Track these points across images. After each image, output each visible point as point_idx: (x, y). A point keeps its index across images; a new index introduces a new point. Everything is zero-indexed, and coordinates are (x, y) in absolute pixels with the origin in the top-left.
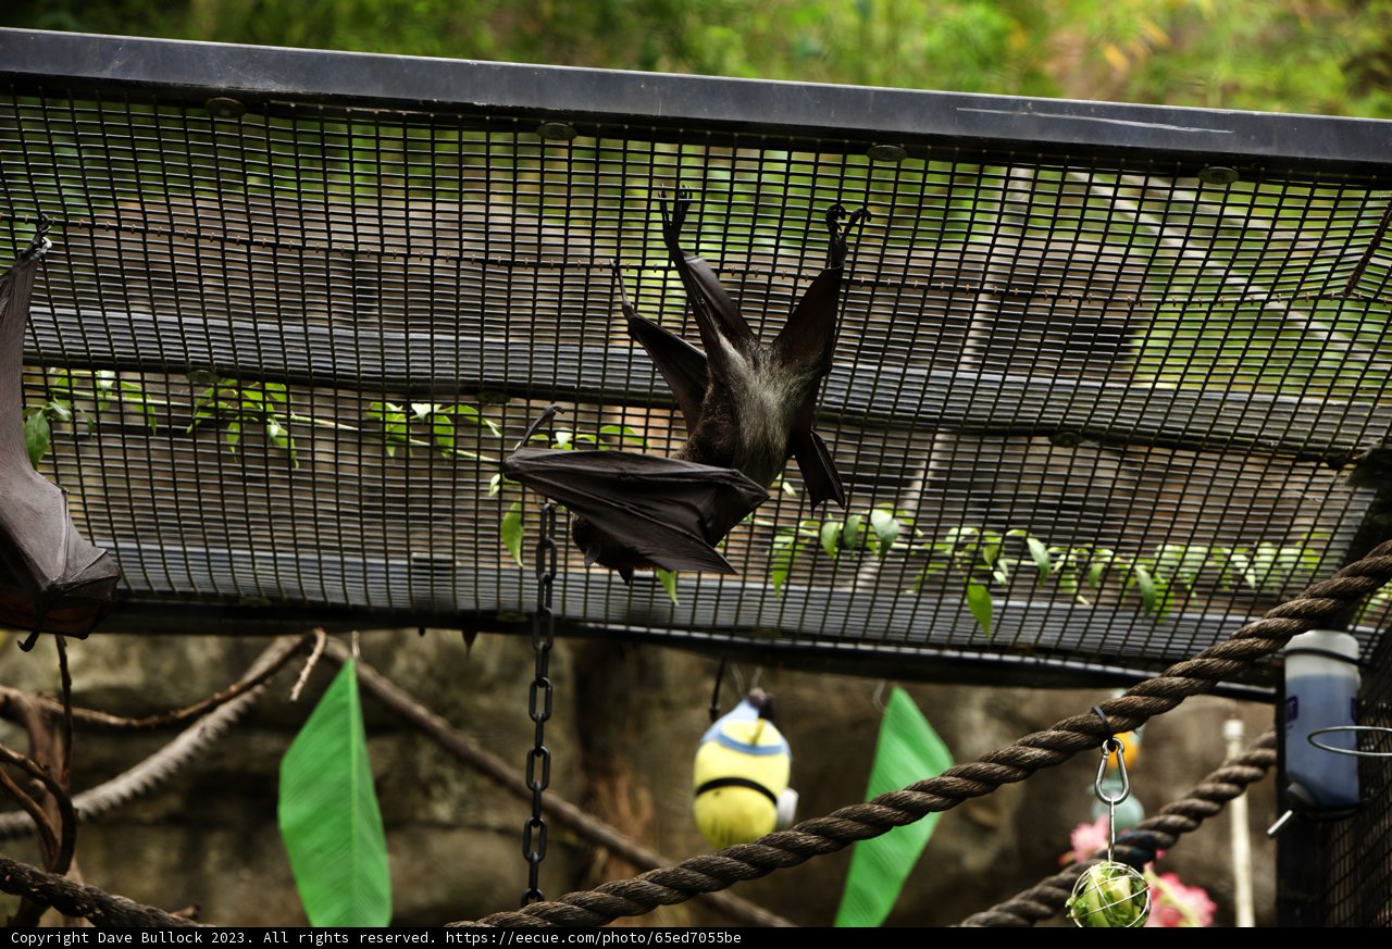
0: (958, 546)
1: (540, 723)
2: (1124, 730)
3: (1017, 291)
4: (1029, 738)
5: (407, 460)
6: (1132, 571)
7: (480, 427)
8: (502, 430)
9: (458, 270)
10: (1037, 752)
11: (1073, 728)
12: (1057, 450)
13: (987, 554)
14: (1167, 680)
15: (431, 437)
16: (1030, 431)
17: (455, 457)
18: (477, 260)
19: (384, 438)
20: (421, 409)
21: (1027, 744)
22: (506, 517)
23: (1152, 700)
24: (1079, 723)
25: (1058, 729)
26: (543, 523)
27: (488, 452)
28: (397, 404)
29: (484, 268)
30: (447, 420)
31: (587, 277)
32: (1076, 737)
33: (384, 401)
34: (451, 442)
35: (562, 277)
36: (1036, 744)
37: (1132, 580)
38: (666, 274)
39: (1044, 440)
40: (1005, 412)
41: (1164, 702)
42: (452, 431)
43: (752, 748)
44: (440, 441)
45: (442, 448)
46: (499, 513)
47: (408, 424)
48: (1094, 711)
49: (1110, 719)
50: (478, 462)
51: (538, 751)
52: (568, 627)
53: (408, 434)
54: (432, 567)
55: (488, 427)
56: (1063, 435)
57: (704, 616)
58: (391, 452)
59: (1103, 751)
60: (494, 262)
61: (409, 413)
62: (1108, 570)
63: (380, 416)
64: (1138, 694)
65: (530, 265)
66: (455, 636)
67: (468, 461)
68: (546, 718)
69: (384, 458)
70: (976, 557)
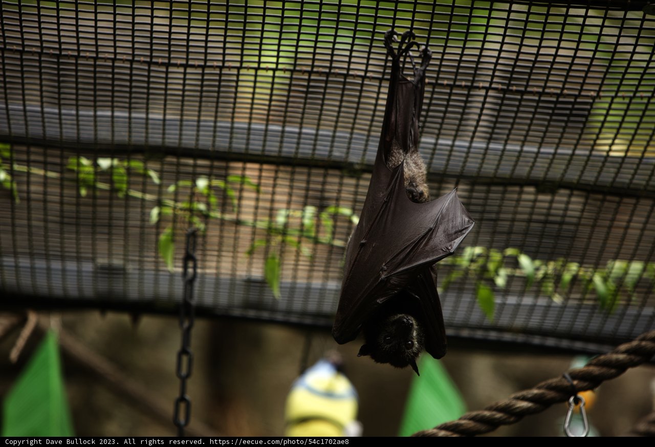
0: (472, 261)
1: (184, 380)
2: (584, 389)
3: (514, 88)
4: (520, 394)
5: (94, 197)
6: (591, 281)
7: (146, 176)
8: (161, 178)
9: (131, 69)
10: (524, 404)
11: (550, 388)
12: (541, 197)
13: (491, 266)
14: (615, 357)
15: (111, 182)
16: (522, 182)
17: (128, 197)
18: (144, 62)
19: (78, 183)
20: (104, 163)
21: (518, 399)
22: (163, 237)
23: (604, 370)
24: (554, 385)
25: (539, 388)
26: (187, 243)
27: (151, 193)
28: (88, 158)
29: (149, 67)
30: (122, 171)
31: (220, 75)
32: (551, 394)
33: (78, 158)
34: (124, 186)
35: (203, 74)
36: (524, 399)
37: (591, 287)
38: (274, 74)
39: (531, 189)
40: (505, 170)
41: (613, 371)
42: (125, 178)
43: (329, 394)
44: (117, 185)
45: (118, 190)
46: (158, 234)
47: (96, 173)
48: (564, 377)
49: (575, 382)
50: (143, 200)
51: (182, 399)
52: (204, 312)
53: (95, 181)
54: (110, 271)
55: (150, 177)
56: (546, 186)
57: (298, 305)
58: (83, 192)
59: (570, 404)
60: (157, 64)
61: (96, 165)
62: (575, 279)
63: (75, 168)
64: (596, 365)
65: (181, 65)
66: (125, 318)
67: (135, 199)
68: (188, 375)
69: (79, 196)
70: (484, 269)
